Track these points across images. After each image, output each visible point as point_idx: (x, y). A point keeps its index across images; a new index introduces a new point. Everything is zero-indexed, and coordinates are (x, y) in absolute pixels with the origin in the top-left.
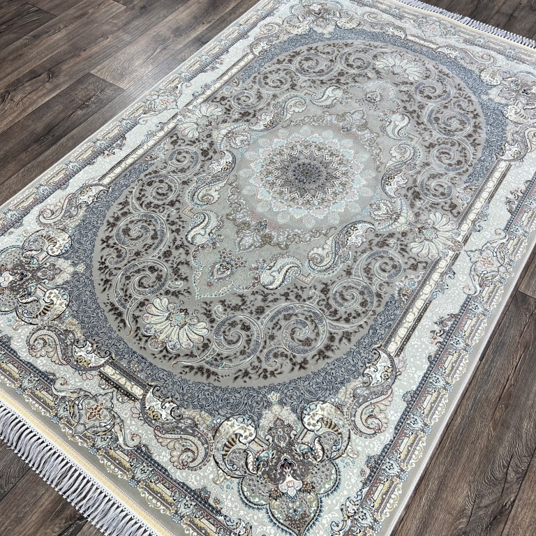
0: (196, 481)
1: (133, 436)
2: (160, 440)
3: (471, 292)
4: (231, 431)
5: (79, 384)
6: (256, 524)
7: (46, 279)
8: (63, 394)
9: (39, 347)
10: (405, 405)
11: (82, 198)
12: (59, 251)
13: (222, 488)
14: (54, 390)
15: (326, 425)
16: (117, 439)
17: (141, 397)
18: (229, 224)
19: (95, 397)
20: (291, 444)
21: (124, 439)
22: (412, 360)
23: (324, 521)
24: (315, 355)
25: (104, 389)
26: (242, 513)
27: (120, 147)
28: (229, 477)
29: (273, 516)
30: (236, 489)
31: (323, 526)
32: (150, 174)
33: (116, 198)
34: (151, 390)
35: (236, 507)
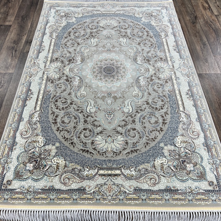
0: (162, 186)
1: (130, 187)
2: (140, 182)
3: (188, 81)
4: (159, 163)
5: (95, 184)
6: (191, 185)
7: (47, 156)
8: (92, 191)
9: (68, 181)
10: (199, 123)
11: (34, 120)
12: (43, 144)
13: (172, 182)
14: (88, 192)
15: (184, 143)
16: (126, 192)
17: (121, 173)
18: (98, 100)
19: (105, 184)
20: (179, 155)
21: (128, 190)
22: (189, 109)
23: (208, 170)
24: (162, 125)
25: (106, 179)
26: (184, 185)
27: (32, 94)
28: (171, 178)
29: (193, 179)
30: (176, 180)
31: (209, 172)
32: (53, 98)
33: (48, 113)
34: (122, 168)
35: (181, 185)
